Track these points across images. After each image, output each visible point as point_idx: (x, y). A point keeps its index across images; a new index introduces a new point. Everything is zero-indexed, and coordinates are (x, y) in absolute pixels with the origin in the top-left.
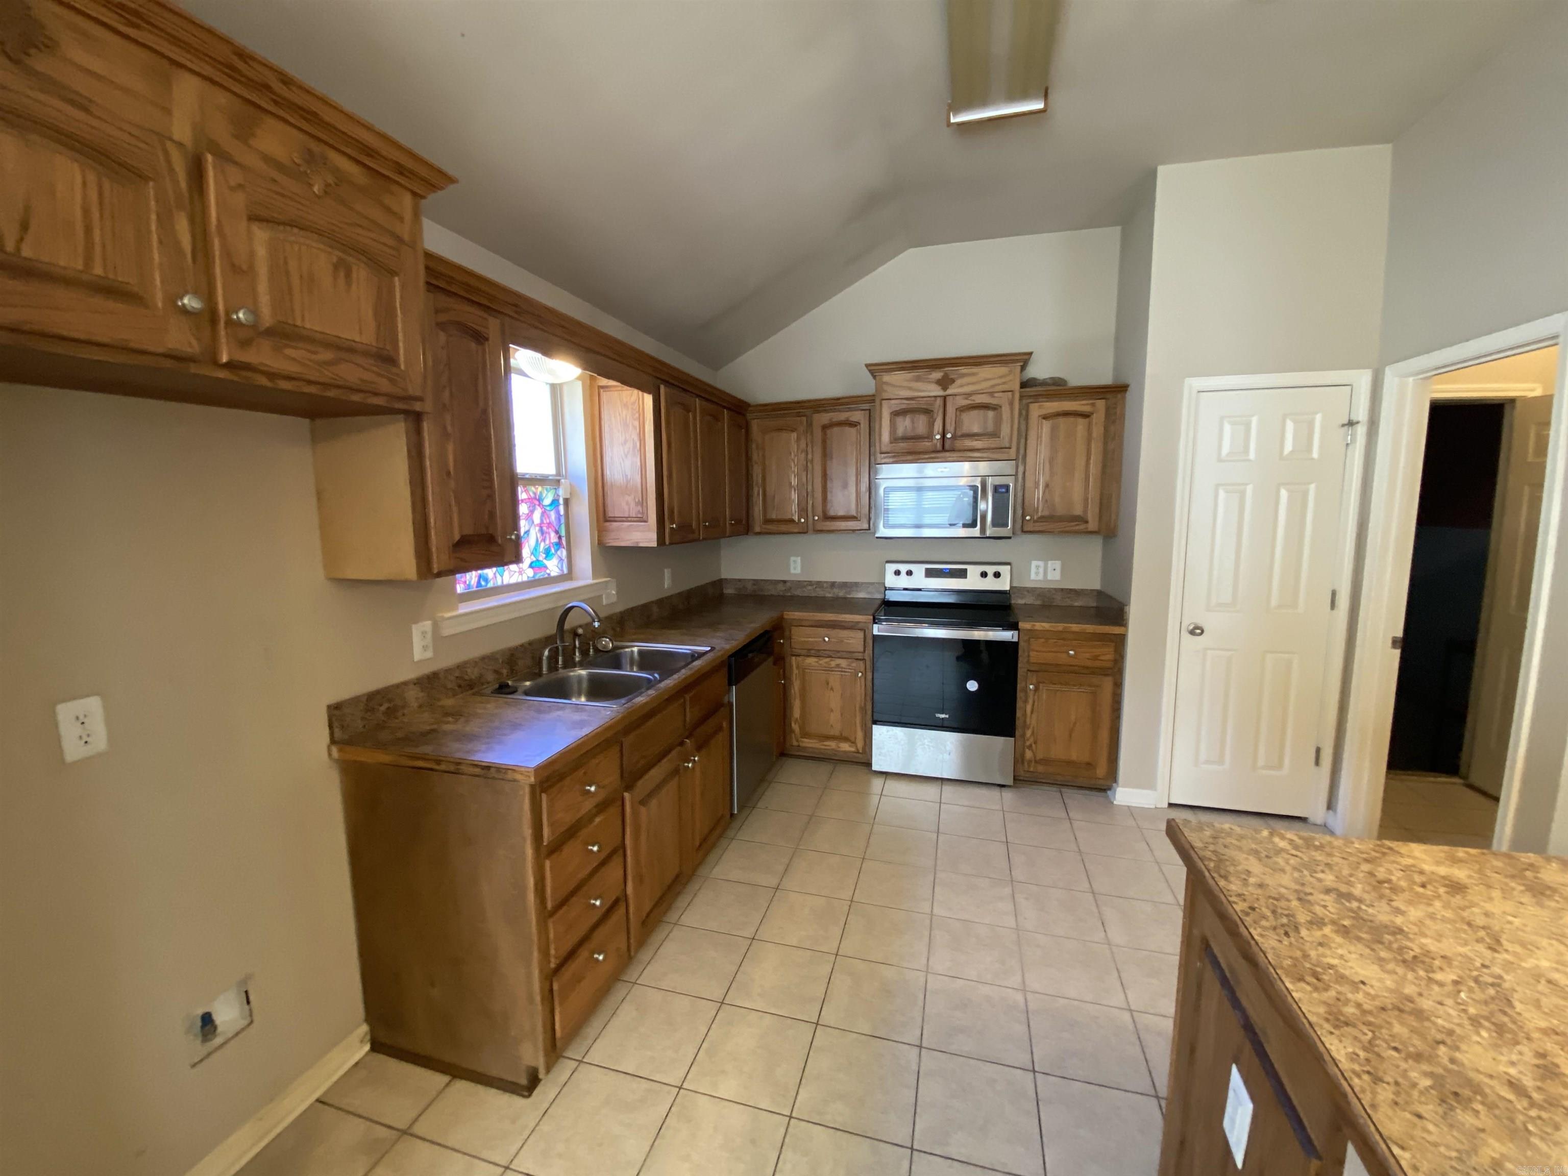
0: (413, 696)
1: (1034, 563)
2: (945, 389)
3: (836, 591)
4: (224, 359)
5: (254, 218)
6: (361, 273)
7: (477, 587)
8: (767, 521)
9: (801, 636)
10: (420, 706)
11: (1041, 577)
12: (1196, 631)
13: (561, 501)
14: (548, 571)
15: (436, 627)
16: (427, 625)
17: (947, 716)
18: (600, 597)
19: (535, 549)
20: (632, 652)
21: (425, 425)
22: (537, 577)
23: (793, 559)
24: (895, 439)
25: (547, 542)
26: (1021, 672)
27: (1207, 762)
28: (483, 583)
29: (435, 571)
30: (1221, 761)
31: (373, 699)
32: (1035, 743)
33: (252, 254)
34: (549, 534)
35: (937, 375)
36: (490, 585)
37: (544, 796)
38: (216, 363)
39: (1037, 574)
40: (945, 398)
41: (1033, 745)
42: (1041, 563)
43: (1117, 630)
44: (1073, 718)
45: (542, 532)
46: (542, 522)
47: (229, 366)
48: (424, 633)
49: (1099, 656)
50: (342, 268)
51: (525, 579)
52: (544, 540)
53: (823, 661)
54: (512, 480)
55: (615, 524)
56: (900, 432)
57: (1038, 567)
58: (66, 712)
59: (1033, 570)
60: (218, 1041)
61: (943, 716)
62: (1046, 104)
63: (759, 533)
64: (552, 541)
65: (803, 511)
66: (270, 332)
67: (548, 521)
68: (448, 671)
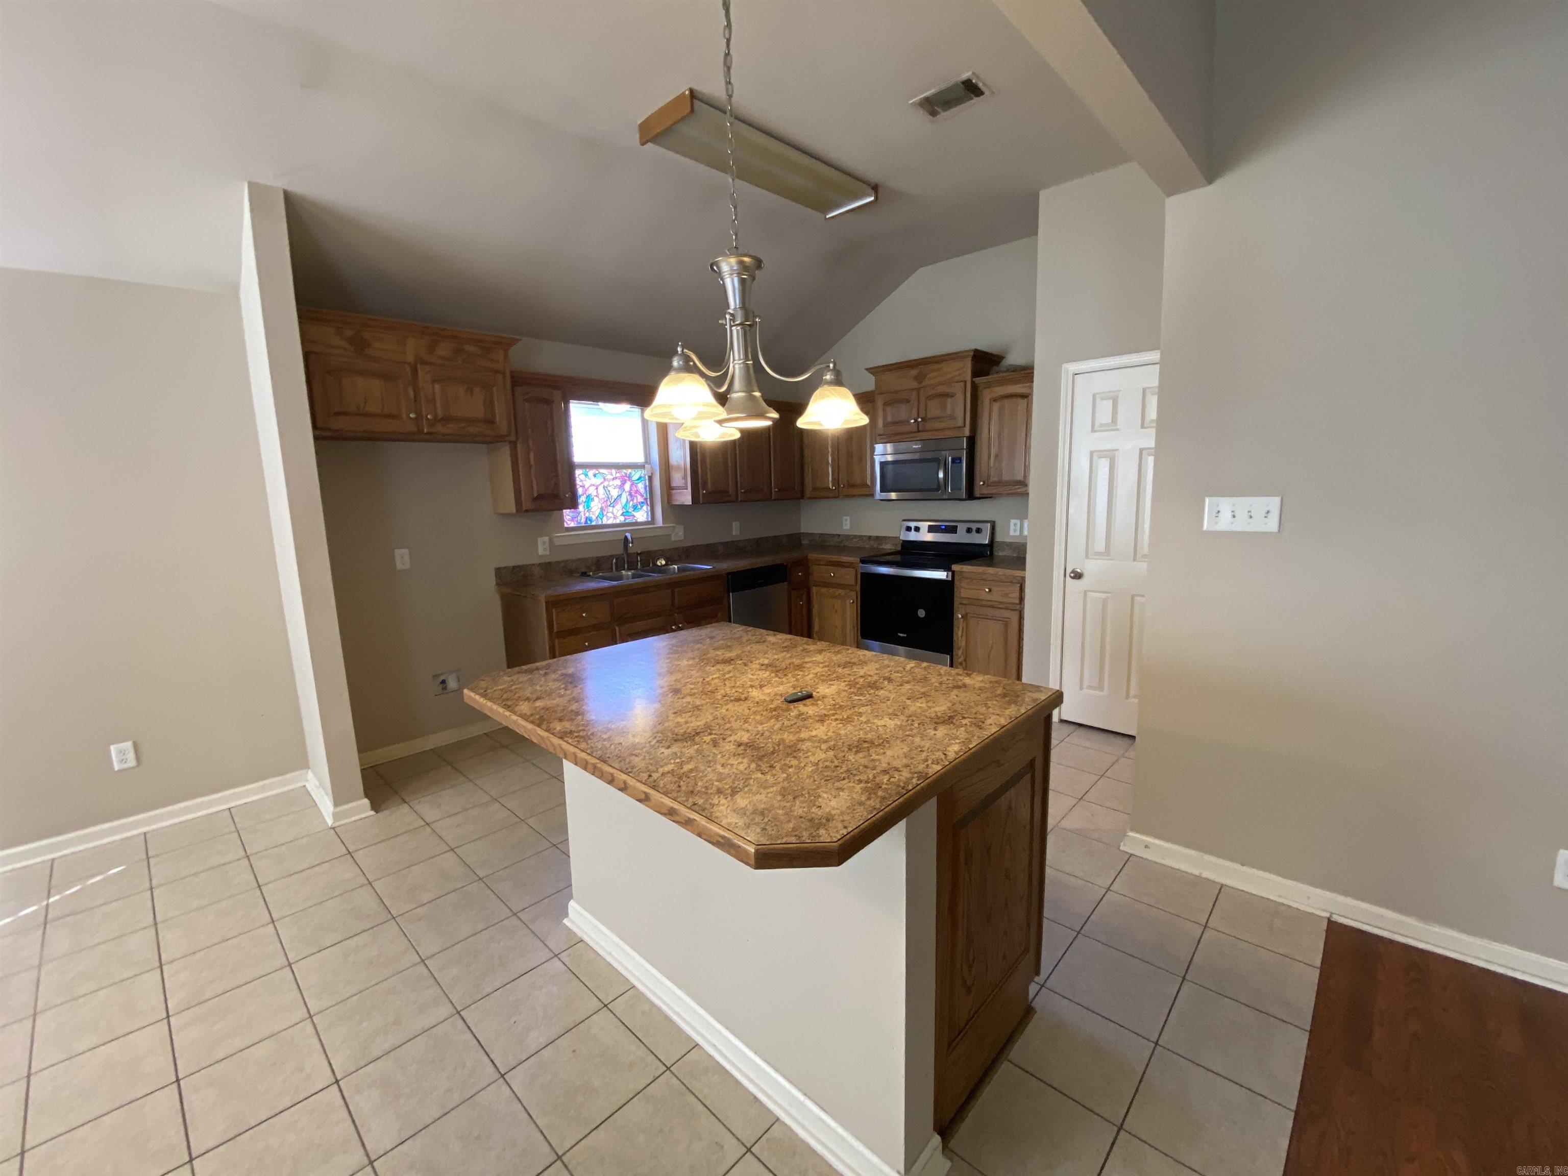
0: (537, 571)
1: (1013, 521)
2: (920, 383)
3: (872, 542)
4: (425, 431)
5: (434, 381)
6: (477, 390)
7: (585, 523)
8: (815, 489)
9: (819, 572)
10: (541, 577)
11: (1018, 533)
12: (1078, 576)
13: (647, 477)
14: (635, 518)
15: (551, 540)
16: (546, 539)
17: (905, 635)
18: (670, 535)
19: (626, 505)
20: (674, 568)
21: (518, 445)
22: (627, 521)
23: (845, 518)
24: (886, 425)
25: (635, 501)
26: (956, 604)
27: (1090, 687)
28: (589, 522)
29: (524, 509)
30: (1100, 687)
31: (515, 569)
32: (965, 660)
33: (434, 393)
34: (636, 497)
35: (914, 372)
36: (594, 523)
37: (554, 610)
38: (422, 432)
39: (1015, 530)
40: (918, 390)
41: (963, 662)
42: (1018, 522)
43: (1018, 573)
44: (991, 642)
45: (630, 494)
46: (631, 489)
47: (427, 433)
48: (544, 543)
49: (1009, 593)
50: (470, 390)
51: (618, 521)
52: (633, 500)
53: (832, 590)
54: (571, 467)
55: (675, 491)
56: (889, 419)
57: (1015, 525)
58: (398, 552)
59: (1012, 527)
60: (446, 691)
61: (901, 635)
62: (876, 198)
63: (810, 498)
64: (639, 501)
65: (836, 481)
66: (442, 419)
67: (636, 489)
68: (558, 563)
